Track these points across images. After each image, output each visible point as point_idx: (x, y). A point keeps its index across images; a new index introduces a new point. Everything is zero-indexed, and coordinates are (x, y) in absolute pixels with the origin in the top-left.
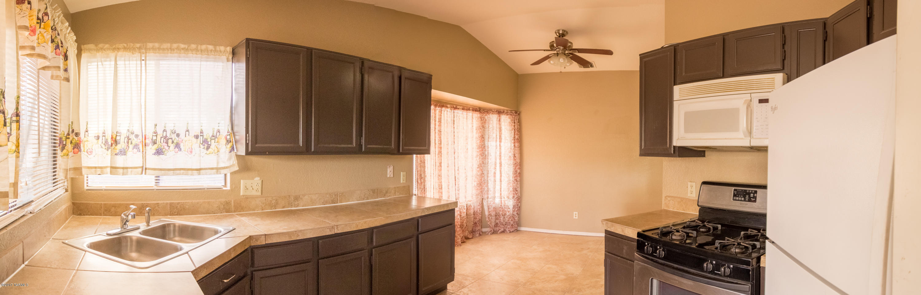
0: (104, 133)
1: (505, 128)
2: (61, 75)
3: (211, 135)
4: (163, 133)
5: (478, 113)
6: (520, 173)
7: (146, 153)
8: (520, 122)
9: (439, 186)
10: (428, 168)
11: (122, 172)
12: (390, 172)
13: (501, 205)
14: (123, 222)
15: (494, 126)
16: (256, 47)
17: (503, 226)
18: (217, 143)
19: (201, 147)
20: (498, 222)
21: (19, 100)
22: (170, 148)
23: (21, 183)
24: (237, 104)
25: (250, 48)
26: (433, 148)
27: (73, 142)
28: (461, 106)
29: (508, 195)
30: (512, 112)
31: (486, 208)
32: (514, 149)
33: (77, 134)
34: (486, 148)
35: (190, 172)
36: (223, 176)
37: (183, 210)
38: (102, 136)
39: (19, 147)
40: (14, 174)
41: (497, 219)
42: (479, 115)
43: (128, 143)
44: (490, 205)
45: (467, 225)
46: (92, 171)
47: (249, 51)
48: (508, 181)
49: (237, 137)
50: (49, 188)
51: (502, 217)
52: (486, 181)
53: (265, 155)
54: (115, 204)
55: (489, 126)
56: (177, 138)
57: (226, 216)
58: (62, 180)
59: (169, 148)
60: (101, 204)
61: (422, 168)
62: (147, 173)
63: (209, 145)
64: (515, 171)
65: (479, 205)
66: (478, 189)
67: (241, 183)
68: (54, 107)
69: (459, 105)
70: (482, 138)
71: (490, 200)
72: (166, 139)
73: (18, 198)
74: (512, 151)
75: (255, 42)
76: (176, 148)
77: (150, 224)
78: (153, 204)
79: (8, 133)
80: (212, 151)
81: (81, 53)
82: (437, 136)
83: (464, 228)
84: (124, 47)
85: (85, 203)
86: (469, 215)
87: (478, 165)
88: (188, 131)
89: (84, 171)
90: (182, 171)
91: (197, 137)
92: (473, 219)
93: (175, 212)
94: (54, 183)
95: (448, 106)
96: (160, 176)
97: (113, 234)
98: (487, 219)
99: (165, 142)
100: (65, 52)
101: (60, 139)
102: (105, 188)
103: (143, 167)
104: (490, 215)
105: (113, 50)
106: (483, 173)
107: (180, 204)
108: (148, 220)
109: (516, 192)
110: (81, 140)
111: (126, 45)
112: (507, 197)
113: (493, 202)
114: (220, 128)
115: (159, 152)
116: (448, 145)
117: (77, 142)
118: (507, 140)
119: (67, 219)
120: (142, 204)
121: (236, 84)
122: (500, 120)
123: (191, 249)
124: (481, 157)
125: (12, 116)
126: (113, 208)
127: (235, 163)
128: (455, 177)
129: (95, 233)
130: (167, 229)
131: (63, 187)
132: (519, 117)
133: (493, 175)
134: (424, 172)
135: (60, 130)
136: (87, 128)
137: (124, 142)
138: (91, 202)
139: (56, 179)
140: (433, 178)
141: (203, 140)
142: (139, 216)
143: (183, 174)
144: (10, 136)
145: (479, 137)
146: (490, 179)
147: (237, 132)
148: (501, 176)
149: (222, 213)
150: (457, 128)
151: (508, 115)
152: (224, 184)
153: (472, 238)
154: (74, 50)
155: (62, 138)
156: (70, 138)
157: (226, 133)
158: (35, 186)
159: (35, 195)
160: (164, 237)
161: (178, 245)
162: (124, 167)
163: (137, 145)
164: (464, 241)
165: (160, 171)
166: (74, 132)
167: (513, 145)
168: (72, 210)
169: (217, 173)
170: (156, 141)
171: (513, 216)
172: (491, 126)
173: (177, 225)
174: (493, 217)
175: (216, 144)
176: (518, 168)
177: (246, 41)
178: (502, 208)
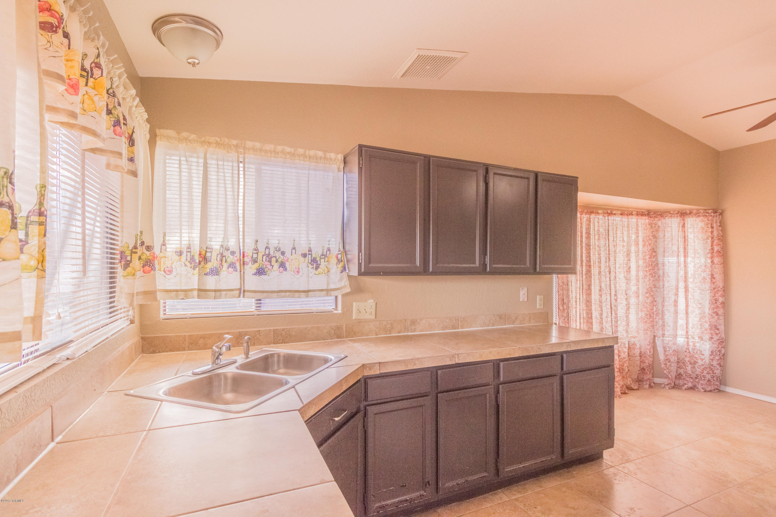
0: (189, 248)
1: (694, 237)
2: (124, 166)
3: (320, 253)
4: (265, 250)
5: (646, 217)
6: (723, 303)
7: (244, 273)
8: (722, 225)
9: (588, 315)
10: (573, 292)
11: (214, 295)
12: (523, 295)
13: (688, 349)
14: (214, 356)
15: (673, 234)
16: (370, 155)
17: (692, 380)
18: (328, 263)
19: (309, 266)
20: (682, 373)
21: (45, 191)
22: (274, 267)
23: (49, 315)
24: (349, 219)
25: (363, 156)
26: (579, 267)
27: (143, 257)
28: (618, 210)
29: (700, 334)
30: (708, 211)
31: (660, 350)
32: (711, 267)
33: (149, 248)
34: (660, 266)
35: (297, 294)
36: (333, 298)
37: (288, 337)
38: (187, 252)
39: (44, 261)
40: (34, 303)
41: (680, 367)
42: (647, 221)
43: (222, 261)
44: (668, 345)
45: (629, 370)
46: (172, 295)
47: (362, 160)
48: (700, 314)
49: (349, 257)
50: (100, 320)
51: (690, 366)
52: (660, 312)
53: (379, 275)
54: (205, 334)
55: (664, 235)
56: (282, 257)
57: (337, 343)
58: (124, 308)
59: (272, 268)
60: (185, 336)
61: (564, 291)
62: (246, 296)
63: (318, 264)
64: (715, 300)
65: (648, 345)
66: (646, 322)
67: (353, 306)
68: (111, 209)
69: (616, 210)
70: (652, 252)
71: (667, 339)
72: (269, 257)
73: (42, 339)
74: (707, 270)
75: (369, 149)
76: (281, 268)
77: (249, 356)
78: (253, 331)
79: (21, 241)
80: (322, 271)
81: (156, 140)
82: (584, 251)
83: (624, 374)
84: (217, 142)
85: (161, 336)
86: (633, 357)
87: (647, 289)
88: (294, 248)
89: (159, 295)
90: (287, 293)
91: (304, 255)
92: (639, 362)
93: (279, 340)
94: (111, 313)
95: (600, 211)
96: (262, 299)
97: (201, 373)
98: (663, 366)
99: (267, 260)
100: (130, 134)
101: (122, 253)
102: (191, 315)
103: (240, 289)
104: (668, 360)
105: (202, 144)
106: (655, 301)
107: (285, 331)
108: (247, 350)
109: (716, 331)
110: (156, 256)
111: (219, 140)
112: (699, 337)
113: (672, 343)
114: (330, 246)
115: (260, 272)
116: (600, 262)
117: (149, 258)
118: (698, 253)
119: (133, 361)
120: (240, 332)
121: (347, 198)
122: (684, 226)
123: (298, 382)
124: (652, 279)
125: (30, 214)
126: (202, 340)
127: (346, 284)
128: (611, 304)
129: (176, 375)
130: (270, 360)
131: (126, 318)
132: (722, 218)
133: (673, 304)
134: (568, 296)
135: (122, 242)
136: (164, 241)
137: (217, 260)
138: (170, 335)
139: (114, 307)
140: (580, 304)
141: (311, 259)
142: (236, 347)
143: (288, 297)
144: (25, 245)
145: (648, 251)
146: (668, 309)
147: (349, 251)
148: (687, 306)
149: (332, 339)
150: (614, 240)
151: (699, 216)
152: (334, 307)
153: (638, 389)
154: (145, 133)
155: (124, 253)
156: (138, 253)
157: (337, 252)
158: (76, 319)
159: (76, 332)
160: (266, 370)
161: (284, 378)
162: (216, 289)
163: (233, 264)
164: (625, 391)
165: (262, 294)
166: (144, 245)
167: (709, 261)
168: (141, 347)
169: (327, 295)
170: (257, 259)
171: (711, 367)
172: (667, 235)
173: (282, 354)
174: (673, 365)
175: (326, 263)
176: (719, 295)
177: (358, 147)
178: (689, 352)
